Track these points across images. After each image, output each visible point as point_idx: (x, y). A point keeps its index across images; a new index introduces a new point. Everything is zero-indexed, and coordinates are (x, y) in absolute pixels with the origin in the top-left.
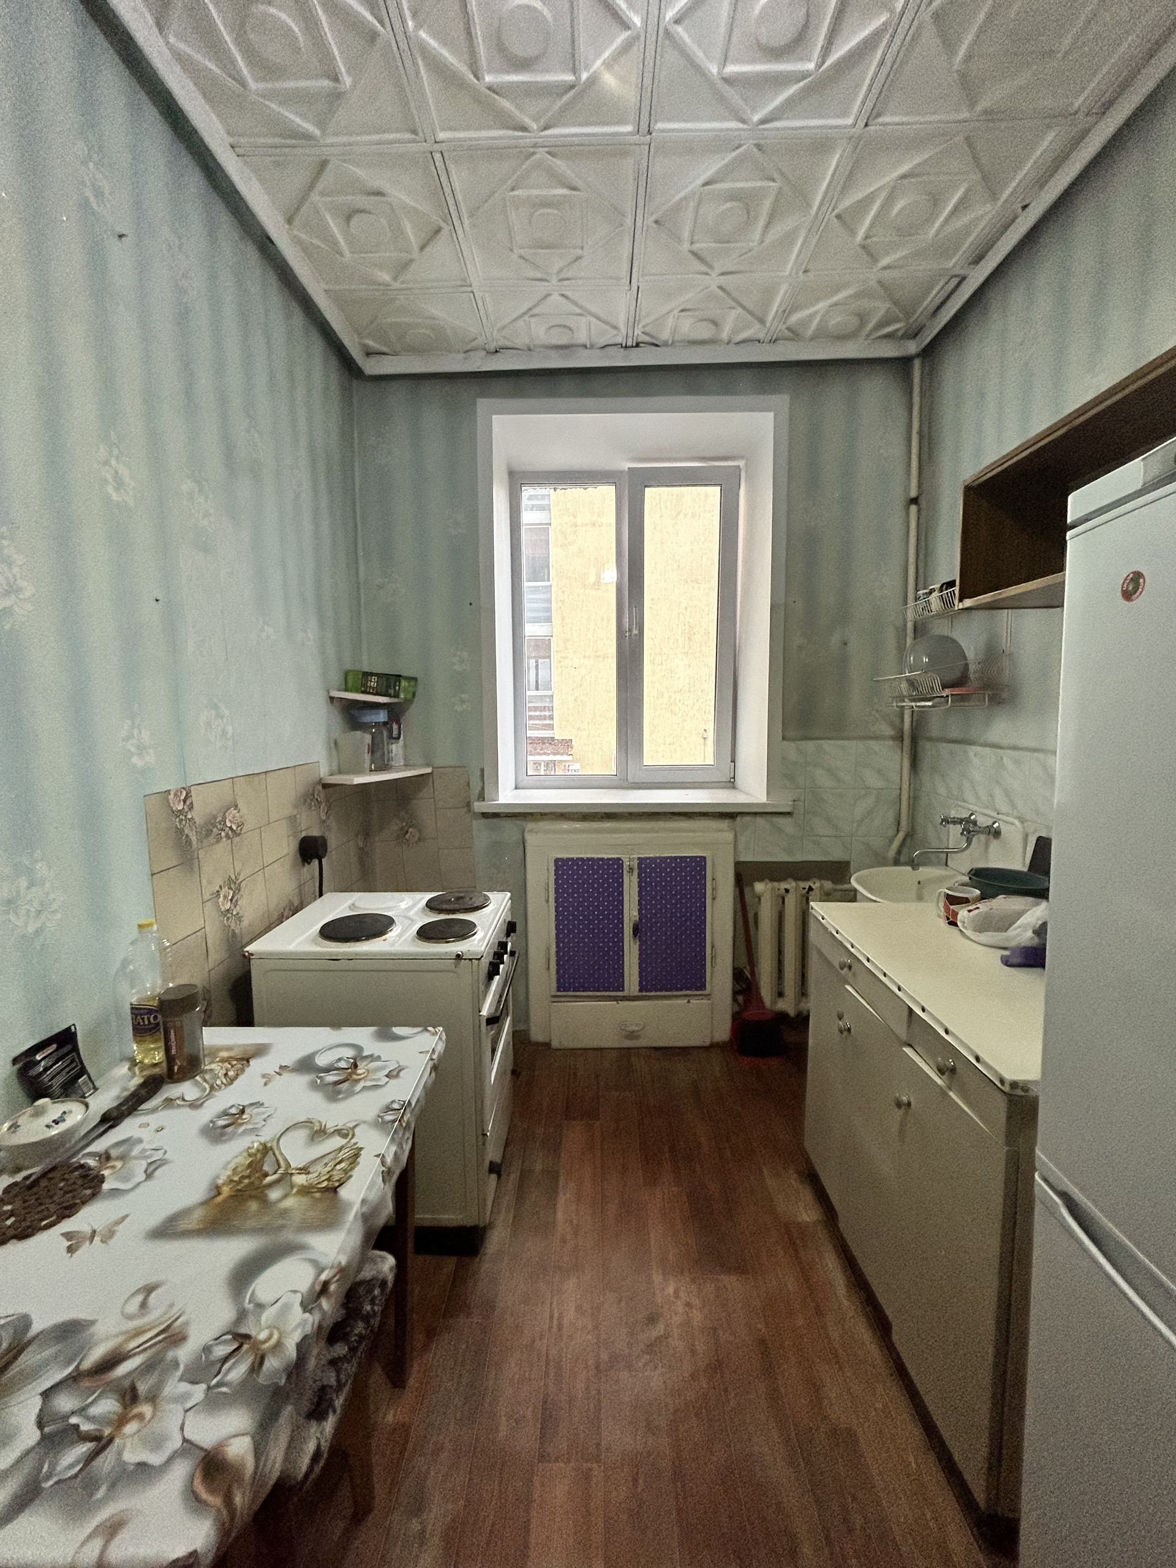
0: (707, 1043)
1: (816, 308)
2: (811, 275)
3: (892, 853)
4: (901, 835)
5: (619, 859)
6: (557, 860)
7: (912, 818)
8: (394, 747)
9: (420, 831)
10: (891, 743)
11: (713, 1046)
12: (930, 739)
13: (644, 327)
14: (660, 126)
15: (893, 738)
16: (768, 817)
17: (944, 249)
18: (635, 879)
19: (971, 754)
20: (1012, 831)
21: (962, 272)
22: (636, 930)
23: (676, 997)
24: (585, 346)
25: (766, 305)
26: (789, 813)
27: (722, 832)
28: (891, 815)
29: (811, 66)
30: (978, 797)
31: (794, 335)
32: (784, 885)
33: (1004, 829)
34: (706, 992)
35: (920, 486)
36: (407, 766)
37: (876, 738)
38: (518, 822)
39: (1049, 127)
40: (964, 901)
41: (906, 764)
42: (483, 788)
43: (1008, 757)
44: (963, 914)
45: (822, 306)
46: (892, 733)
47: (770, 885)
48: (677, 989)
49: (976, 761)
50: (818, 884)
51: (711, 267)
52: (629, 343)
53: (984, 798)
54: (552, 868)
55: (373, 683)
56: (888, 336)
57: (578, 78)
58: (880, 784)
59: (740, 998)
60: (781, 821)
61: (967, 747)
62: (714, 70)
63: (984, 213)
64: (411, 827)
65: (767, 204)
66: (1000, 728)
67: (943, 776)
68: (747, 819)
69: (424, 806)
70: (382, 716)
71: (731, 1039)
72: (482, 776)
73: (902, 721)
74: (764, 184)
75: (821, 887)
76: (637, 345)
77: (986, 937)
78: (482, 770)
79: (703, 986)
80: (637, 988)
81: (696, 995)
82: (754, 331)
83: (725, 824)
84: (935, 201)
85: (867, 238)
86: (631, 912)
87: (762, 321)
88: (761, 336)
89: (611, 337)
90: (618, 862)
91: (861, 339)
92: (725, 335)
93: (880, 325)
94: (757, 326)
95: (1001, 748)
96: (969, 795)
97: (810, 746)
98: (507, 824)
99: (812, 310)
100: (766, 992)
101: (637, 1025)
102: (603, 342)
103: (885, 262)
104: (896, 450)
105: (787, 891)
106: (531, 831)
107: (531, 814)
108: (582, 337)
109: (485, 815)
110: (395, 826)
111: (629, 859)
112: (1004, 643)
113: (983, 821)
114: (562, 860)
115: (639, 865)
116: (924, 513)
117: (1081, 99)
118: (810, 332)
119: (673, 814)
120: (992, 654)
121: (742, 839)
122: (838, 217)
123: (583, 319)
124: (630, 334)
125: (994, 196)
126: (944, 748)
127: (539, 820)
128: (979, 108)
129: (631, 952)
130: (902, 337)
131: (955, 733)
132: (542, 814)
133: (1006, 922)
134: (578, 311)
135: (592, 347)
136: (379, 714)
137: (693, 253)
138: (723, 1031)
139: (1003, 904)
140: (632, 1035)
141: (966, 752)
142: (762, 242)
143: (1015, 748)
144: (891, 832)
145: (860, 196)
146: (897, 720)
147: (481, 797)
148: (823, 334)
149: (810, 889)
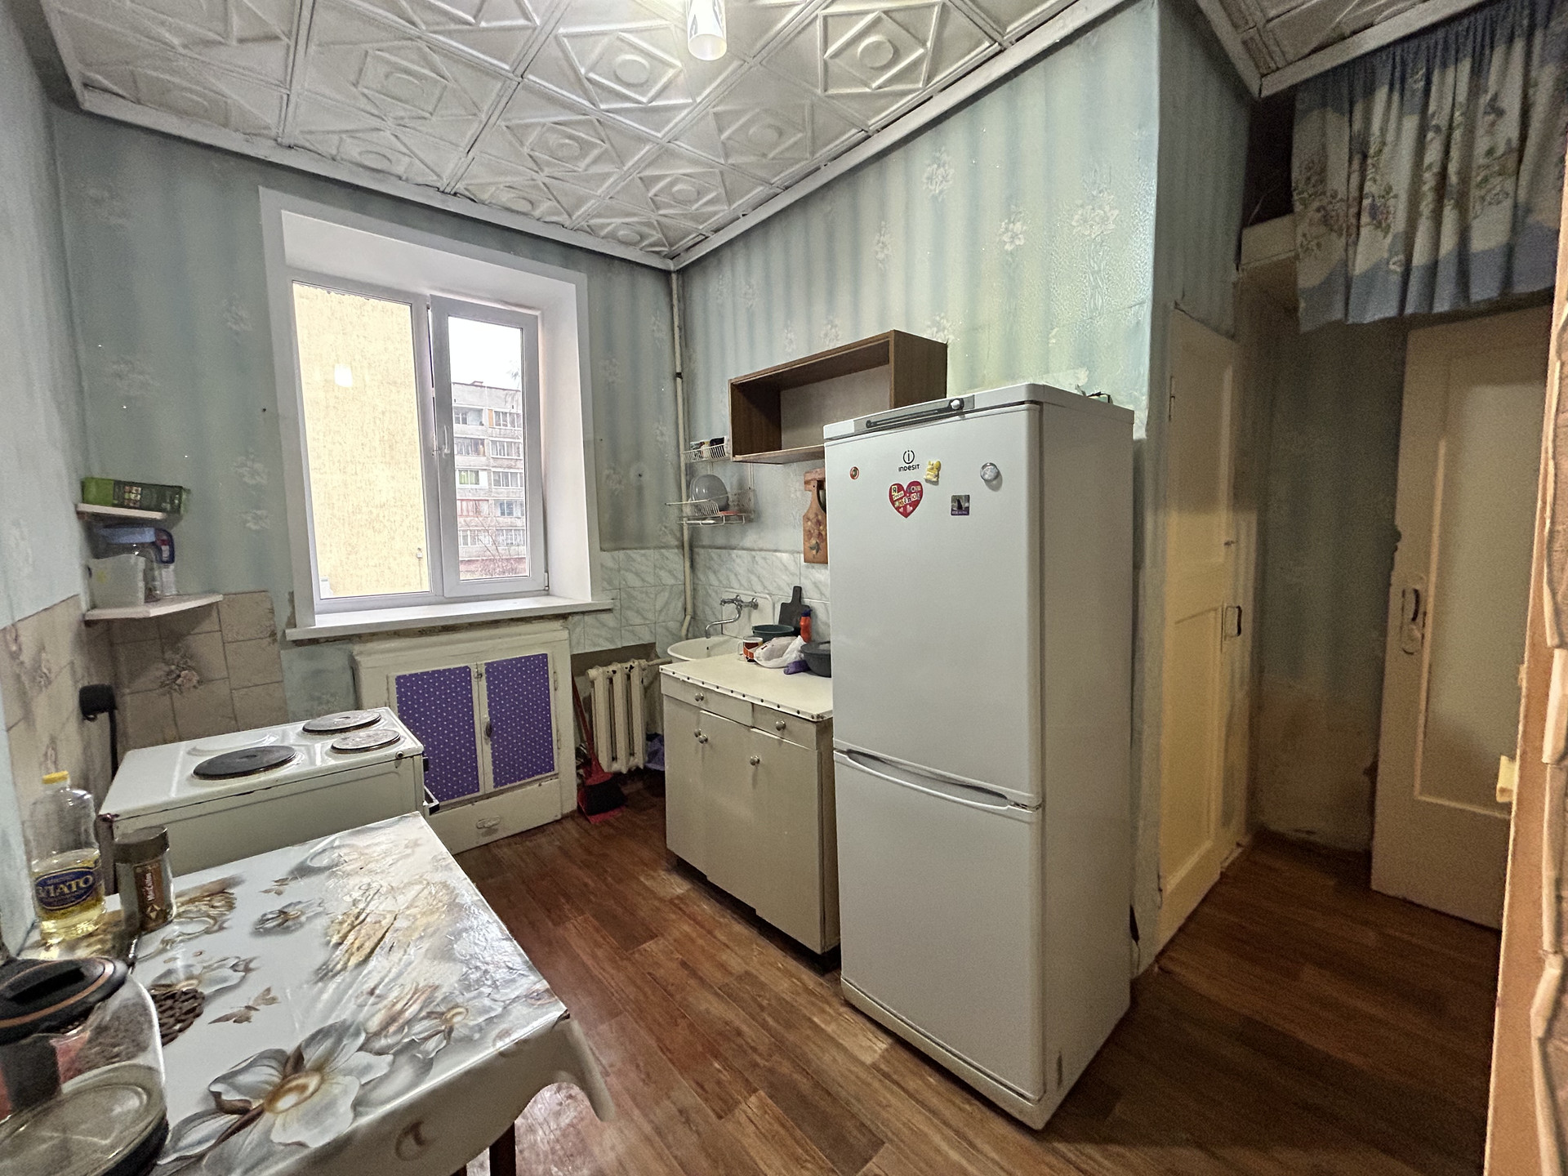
0: (559, 817)
1: (613, 220)
2: (614, 202)
3: (684, 632)
4: (688, 618)
5: (467, 667)
6: (398, 678)
7: (694, 606)
8: (164, 572)
9: (199, 673)
10: (676, 550)
11: (565, 817)
12: (703, 547)
13: (468, 185)
14: (531, 77)
15: (677, 547)
16: (594, 615)
17: (698, 218)
18: (484, 683)
19: (734, 556)
20: (765, 603)
21: (707, 235)
22: (489, 731)
23: (529, 783)
24: (400, 178)
25: (578, 206)
26: (610, 610)
27: (556, 632)
28: (680, 605)
29: (644, 100)
30: (741, 585)
31: (591, 231)
32: (611, 668)
33: (760, 602)
34: (556, 771)
35: (682, 365)
36: (180, 596)
37: (666, 547)
38: (344, 646)
39: (762, 185)
40: (756, 645)
41: (688, 564)
42: (293, 613)
43: (758, 555)
44: (758, 653)
45: (619, 221)
46: (676, 543)
47: (601, 669)
48: (529, 777)
49: (738, 561)
50: (636, 663)
51: (542, 170)
52: (448, 190)
53: (745, 584)
54: (394, 687)
55: (134, 495)
56: (658, 253)
57: (478, 23)
58: (672, 582)
59: (581, 771)
60: (604, 617)
61: (731, 551)
62: (583, 71)
63: (723, 211)
64: (184, 669)
65: (595, 152)
66: (751, 538)
67: (715, 572)
68: (576, 618)
69: (205, 644)
70: (149, 536)
71: (579, 806)
72: (292, 601)
73: (682, 535)
74: (599, 142)
75: (640, 664)
76: (455, 194)
77: (774, 662)
78: (292, 594)
79: (552, 768)
80: (492, 783)
81: (547, 777)
82: (563, 218)
83: (557, 625)
84: (700, 194)
85: (656, 195)
86: (482, 715)
87: (570, 216)
88: (567, 224)
89: (431, 179)
90: (466, 671)
91: (638, 248)
92: (537, 213)
93: (651, 245)
94: (566, 216)
95: (754, 550)
96: (735, 584)
97: (621, 554)
98: (328, 650)
99: (608, 221)
100: (603, 758)
101: (495, 819)
102: (420, 180)
103: (662, 212)
104: (664, 334)
105: (614, 672)
106: (361, 653)
107: (359, 636)
108: (400, 170)
109: (298, 643)
110: (158, 671)
111: (477, 666)
112: (750, 484)
113: (746, 599)
114: (404, 677)
115: (487, 671)
116: (685, 385)
117: (776, 179)
118: (603, 233)
119: (512, 620)
120: (743, 490)
121: (574, 637)
122: (641, 178)
123: (407, 159)
124: (453, 184)
125: (730, 204)
126: (714, 553)
127: (367, 641)
128: (730, 161)
129: (485, 753)
130: (665, 256)
131: (720, 541)
132: (373, 634)
133: (780, 653)
134: (404, 150)
135: (407, 180)
136: (144, 532)
137: (531, 156)
138: (571, 804)
139: (777, 642)
140: (491, 830)
141: (730, 554)
142: (586, 170)
143: (761, 550)
144: (681, 617)
145: (657, 173)
146: (678, 534)
147: (292, 623)
148: (612, 237)
149: (631, 667)
